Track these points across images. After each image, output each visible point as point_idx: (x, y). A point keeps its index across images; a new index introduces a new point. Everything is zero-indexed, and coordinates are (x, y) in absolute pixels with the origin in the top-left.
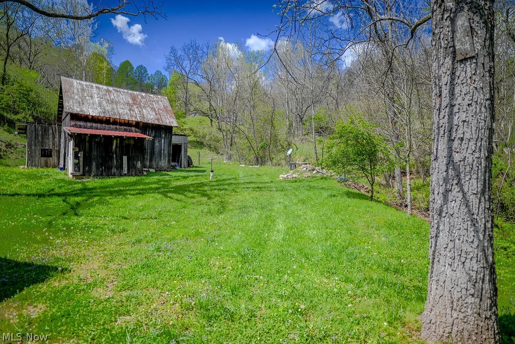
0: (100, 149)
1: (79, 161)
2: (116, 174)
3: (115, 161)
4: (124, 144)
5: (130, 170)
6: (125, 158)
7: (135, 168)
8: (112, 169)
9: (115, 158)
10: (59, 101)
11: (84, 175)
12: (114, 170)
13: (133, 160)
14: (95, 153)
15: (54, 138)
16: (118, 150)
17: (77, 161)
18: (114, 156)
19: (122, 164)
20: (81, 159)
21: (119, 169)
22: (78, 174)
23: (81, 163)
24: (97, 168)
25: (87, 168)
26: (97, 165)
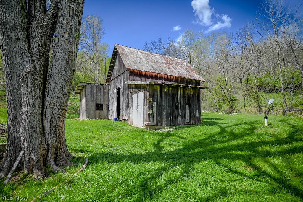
0: (168, 99)
1: (153, 111)
2: (181, 123)
3: (180, 110)
4: (186, 94)
5: (191, 118)
6: (187, 107)
7: (195, 117)
8: (178, 119)
9: (180, 108)
10: (110, 65)
11: (157, 125)
12: (180, 119)
13: (193, 109)
14: (164, 103)
15: (104, 95)
16: (182, 100)
17: (151, 111)
18: (179, 105)
19: (185, 114)
20: (155, 109)
21: (183, 119)
22: (153, 124)
23: (155, 114)
24: (167, 118)
25: (159, 118)
26: (167, 115)
